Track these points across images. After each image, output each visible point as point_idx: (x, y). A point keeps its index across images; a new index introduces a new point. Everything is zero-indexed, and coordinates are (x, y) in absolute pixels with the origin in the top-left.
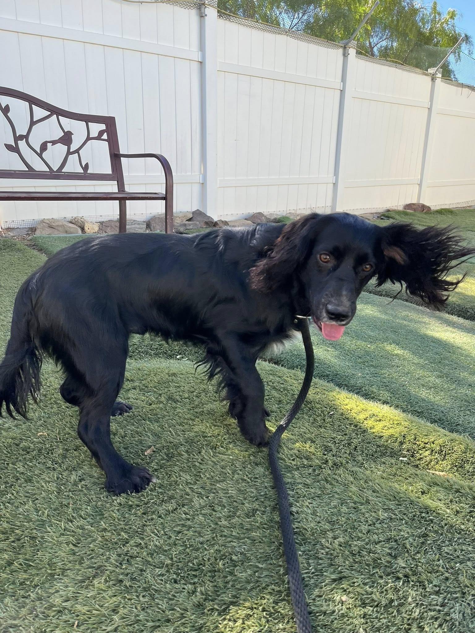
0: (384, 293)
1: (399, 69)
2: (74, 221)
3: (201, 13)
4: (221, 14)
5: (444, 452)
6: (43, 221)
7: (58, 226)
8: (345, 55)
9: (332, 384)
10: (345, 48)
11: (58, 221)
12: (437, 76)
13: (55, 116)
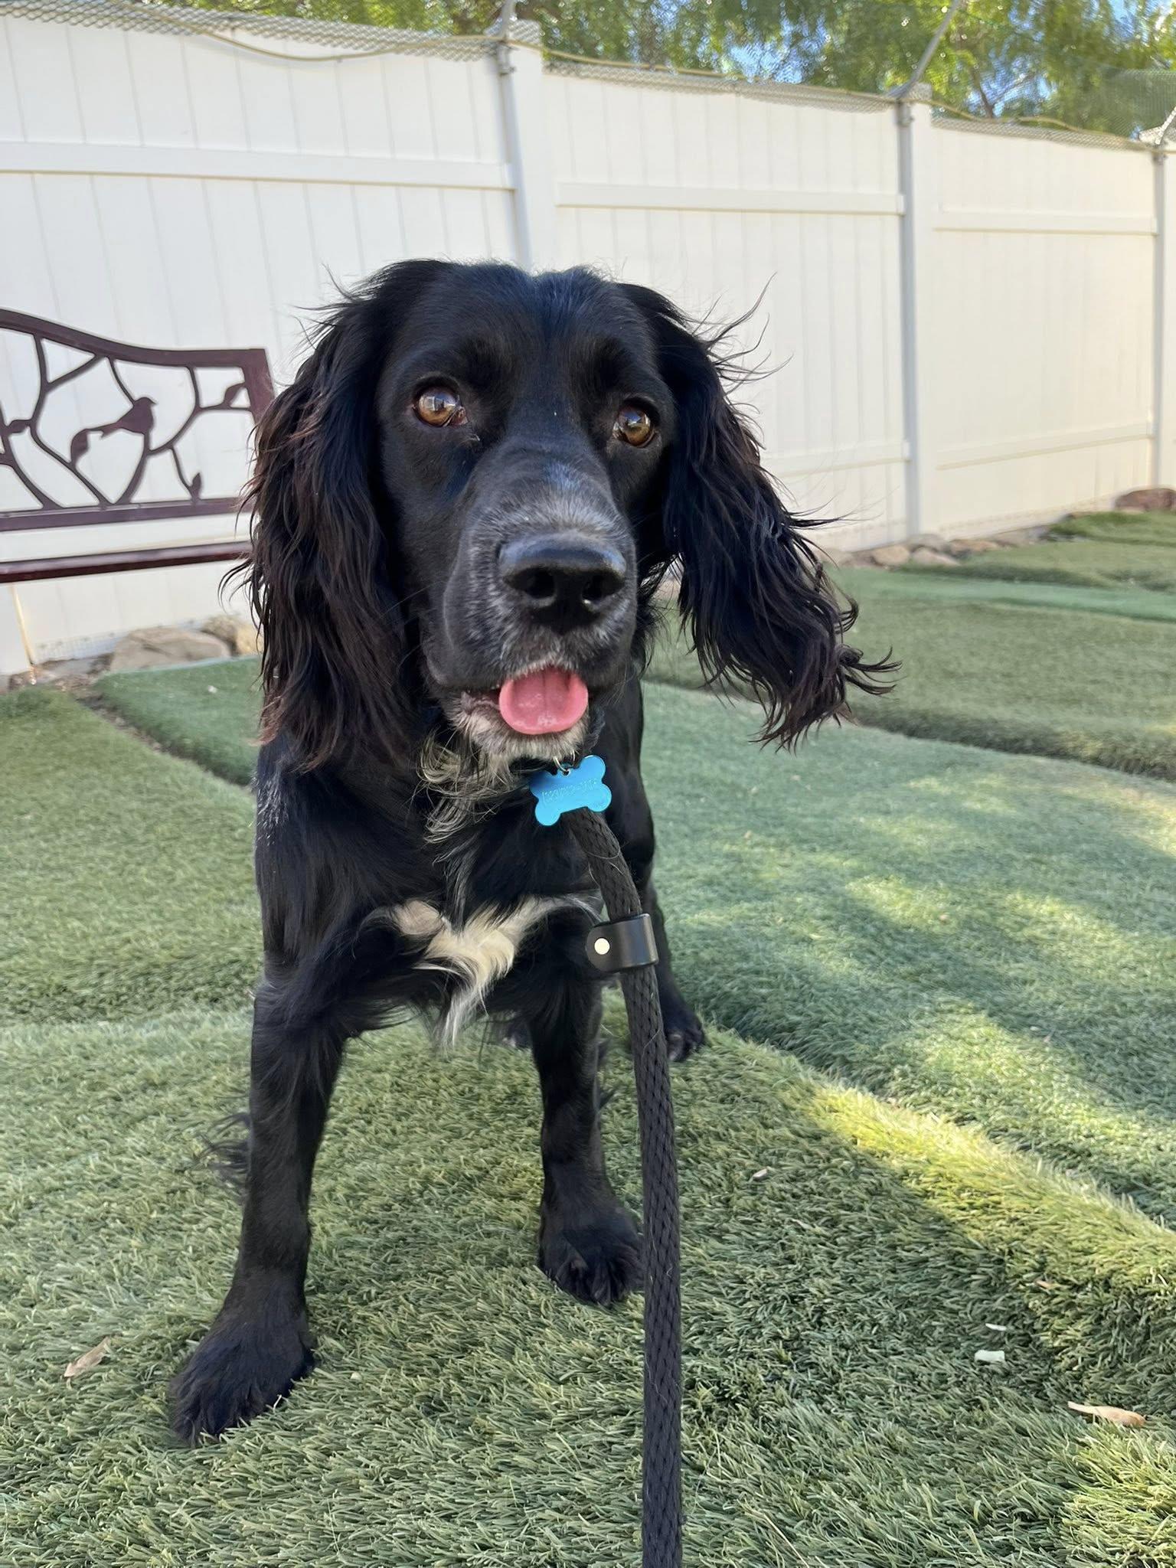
0: (1029, 743)
1: (1057, 141)
2: (211, 629)
3: (500, 66)
4: (553, 63)
5: (1142, 1322)
6: (130, 637)
7: (168, 643)
8: (903, 123)
9: (794, 1060)
10: (899, 104)
11: (169, 630)
12: (1167, 148)
13: (104, 363)
